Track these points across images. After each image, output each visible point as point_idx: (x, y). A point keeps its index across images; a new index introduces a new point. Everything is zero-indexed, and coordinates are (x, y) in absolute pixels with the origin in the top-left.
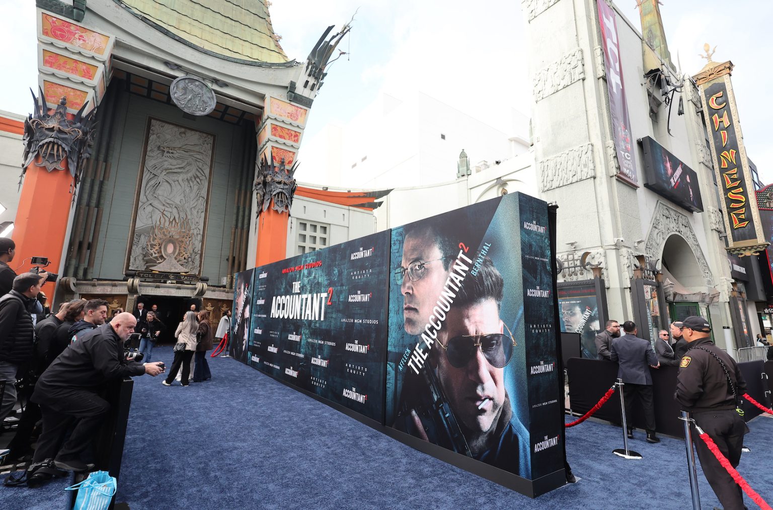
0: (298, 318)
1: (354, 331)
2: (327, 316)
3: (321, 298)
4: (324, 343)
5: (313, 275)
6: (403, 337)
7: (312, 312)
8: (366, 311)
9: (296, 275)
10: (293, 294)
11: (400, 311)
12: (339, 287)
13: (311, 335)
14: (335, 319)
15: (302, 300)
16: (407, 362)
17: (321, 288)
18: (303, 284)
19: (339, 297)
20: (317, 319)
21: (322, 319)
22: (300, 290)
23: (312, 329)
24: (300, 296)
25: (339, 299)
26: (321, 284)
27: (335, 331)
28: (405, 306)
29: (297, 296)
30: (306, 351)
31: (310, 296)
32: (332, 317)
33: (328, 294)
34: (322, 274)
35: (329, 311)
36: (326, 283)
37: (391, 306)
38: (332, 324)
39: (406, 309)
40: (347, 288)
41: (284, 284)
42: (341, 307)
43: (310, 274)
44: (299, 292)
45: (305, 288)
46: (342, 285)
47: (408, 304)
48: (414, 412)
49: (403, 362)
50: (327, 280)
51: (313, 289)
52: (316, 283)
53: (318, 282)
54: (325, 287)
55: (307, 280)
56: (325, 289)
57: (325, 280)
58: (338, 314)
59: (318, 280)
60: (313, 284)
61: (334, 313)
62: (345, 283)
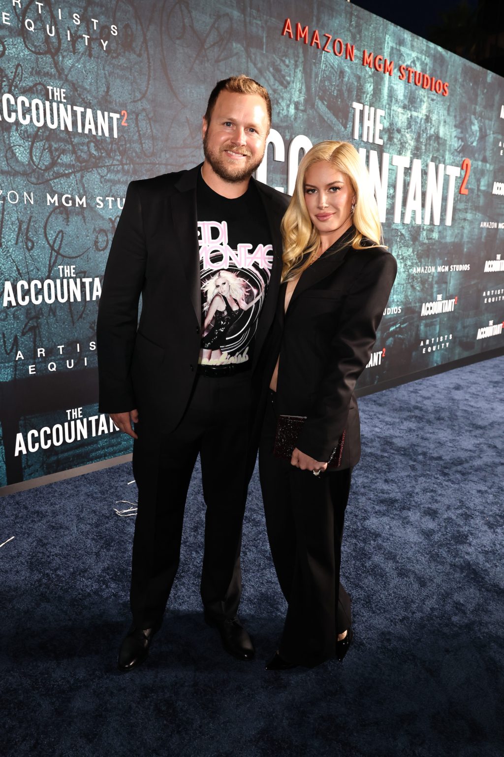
1: (497, 241)
2: (457, 217)
3: (447, 177)
4: (450, 269)
5: (423, 110)
7: (423, 206)
12: (480, 163)
13: (420, 257)
14: (471, 222)
17: (444, 151)
18: (391, 124)
19: (478, 181)
20: (437, 222)
21: (449, 222)
22: (381, 138)
23: (423, 244)
24: (385, 155)
25: (479, 186)
26: (444, 144)
27: (470, 245)
30: (406, 297)
32: (465, 219)
34: (448, 120)
35: (461, 206)
36: (455, 144)
38: (466, 231)
40: (492, 168)
42: (482, 201)
43: (412, 102)
44: (379, 141)
46: (485, 160)
51: (423, 147)
52: (433, 135)
53: (437, 137)
54: (454, 152)
55: (405, 117)
56: (452, 157)
57: (453, 136)
58: (476, 214)
59: (436, 131)
60: (425, 135)
61: (469, 211)
62: (490, 158)
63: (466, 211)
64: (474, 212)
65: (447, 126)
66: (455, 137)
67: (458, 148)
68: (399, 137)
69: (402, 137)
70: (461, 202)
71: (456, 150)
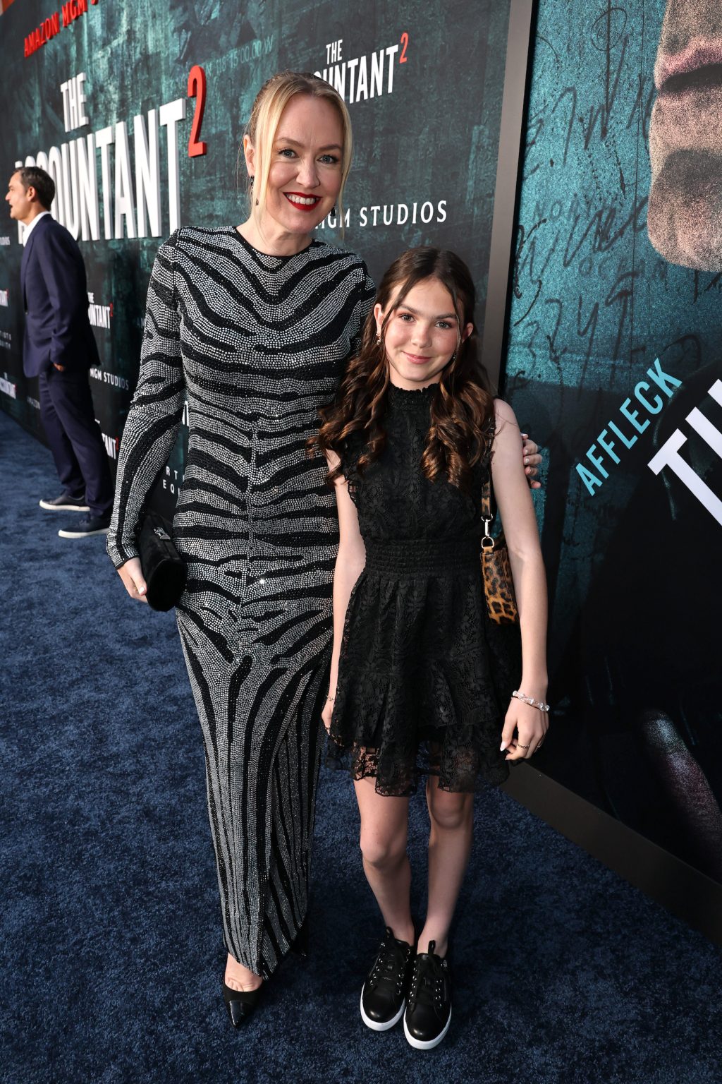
0: (95, 237)
2: (193, 215)
3: (163, 130)
5: (124, 27)
6: (624, 294)
8: (377, 152)
9: (66, 48)
10: (67, 138)
11: (623, 109)
12: (233, 54)
15: (98, 158)
16: (650, 445)
17: (159, 79)
18: (94, 85)
19: (234, 105)
20: (156, 230)
22: (87, 114)
24: (90, 137)
25: (235, 119)
26: (158, 64)
28: (664, 65)
29: (80, 141)
31: (120, 127)
33: (188, 106)
34: (158, 7)
35: (200, 185)
36: (176, 49)
37: (542, 90)
39: (676, 83)
40: (268, 46)
41: (37, 100)
44: (83, 121)
45: (102, 98)
46: (246, 36)
47: (699, 43)
48: (665, 730)
49: (609, 448)
50: (178, 30)
51: (129, 93)
52: (140, 60)
53: (146, 57)
54: (174, 68)
55: (106, 58)
56: (172, 81)
57: (170, 34)
58: (235, 199)
59: (143, 47)
60: (129, 70)
61: (219, 194)
62: (262, 20)
63: (210, 194)
64: (231, 194)
65: (158, 22)
66: (174, 31)
67: (181, 52)
68: (103, 97)
69: (105, 96)
70: (197, 177)
71: (178, 61)
